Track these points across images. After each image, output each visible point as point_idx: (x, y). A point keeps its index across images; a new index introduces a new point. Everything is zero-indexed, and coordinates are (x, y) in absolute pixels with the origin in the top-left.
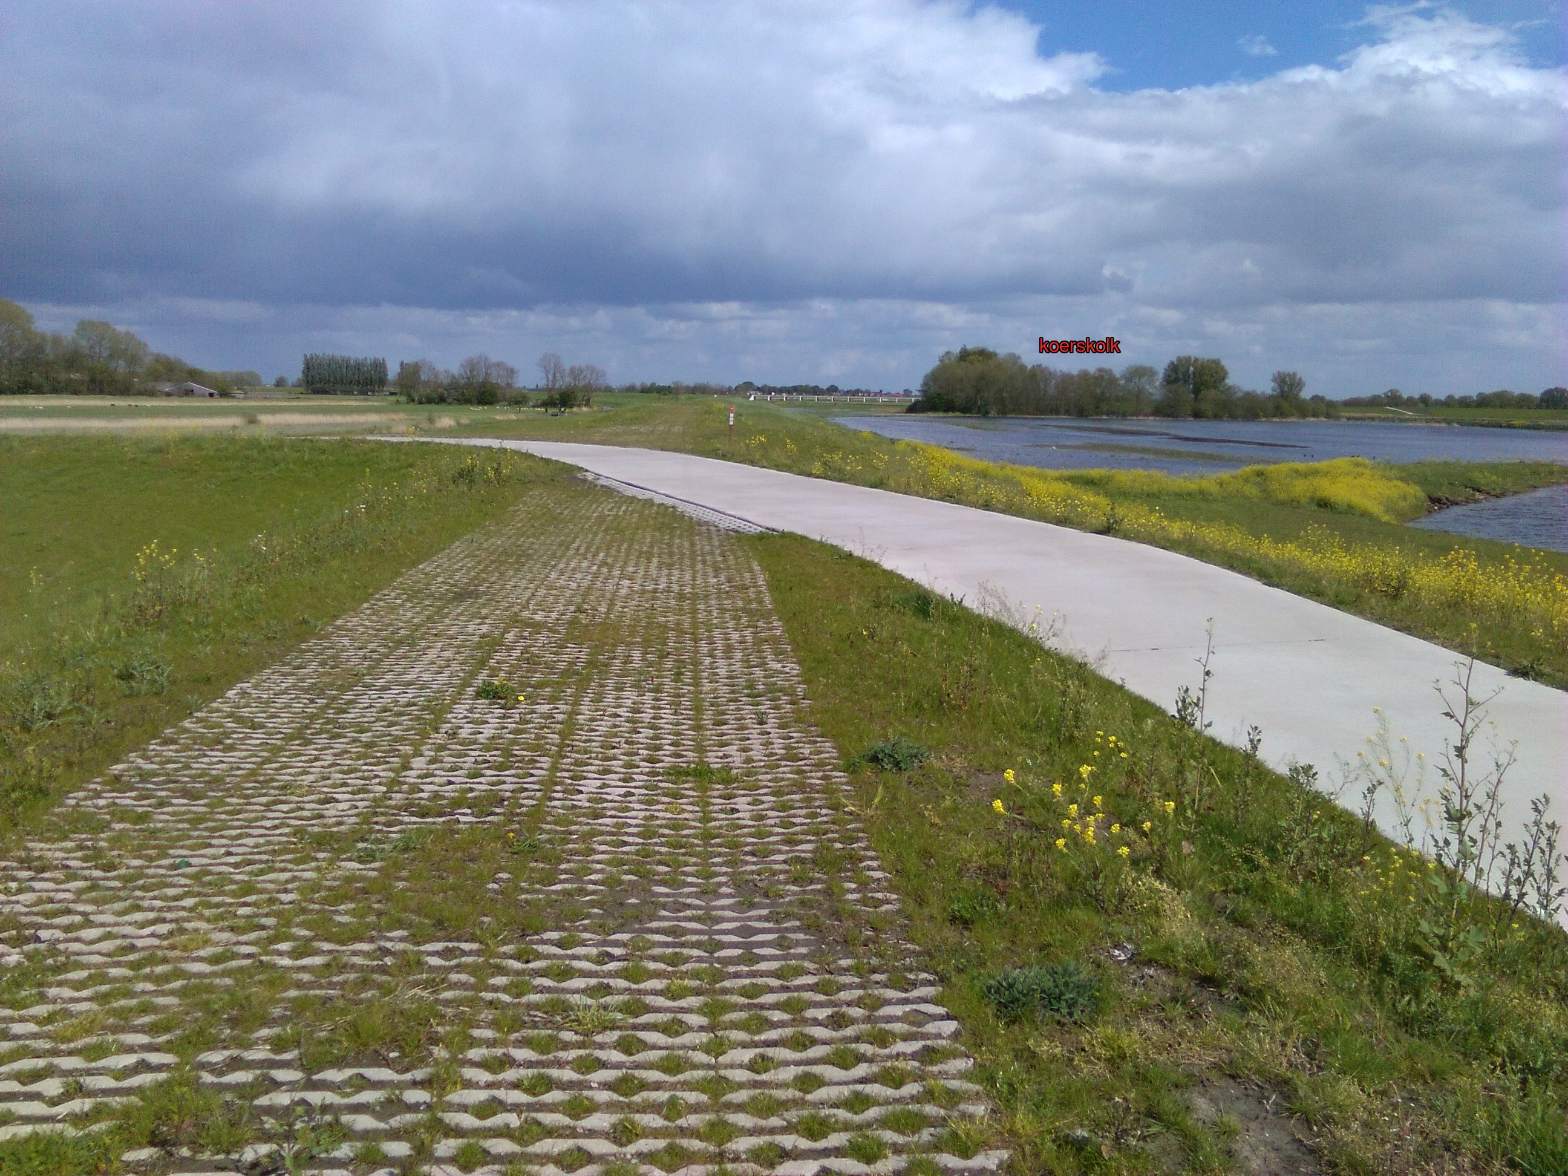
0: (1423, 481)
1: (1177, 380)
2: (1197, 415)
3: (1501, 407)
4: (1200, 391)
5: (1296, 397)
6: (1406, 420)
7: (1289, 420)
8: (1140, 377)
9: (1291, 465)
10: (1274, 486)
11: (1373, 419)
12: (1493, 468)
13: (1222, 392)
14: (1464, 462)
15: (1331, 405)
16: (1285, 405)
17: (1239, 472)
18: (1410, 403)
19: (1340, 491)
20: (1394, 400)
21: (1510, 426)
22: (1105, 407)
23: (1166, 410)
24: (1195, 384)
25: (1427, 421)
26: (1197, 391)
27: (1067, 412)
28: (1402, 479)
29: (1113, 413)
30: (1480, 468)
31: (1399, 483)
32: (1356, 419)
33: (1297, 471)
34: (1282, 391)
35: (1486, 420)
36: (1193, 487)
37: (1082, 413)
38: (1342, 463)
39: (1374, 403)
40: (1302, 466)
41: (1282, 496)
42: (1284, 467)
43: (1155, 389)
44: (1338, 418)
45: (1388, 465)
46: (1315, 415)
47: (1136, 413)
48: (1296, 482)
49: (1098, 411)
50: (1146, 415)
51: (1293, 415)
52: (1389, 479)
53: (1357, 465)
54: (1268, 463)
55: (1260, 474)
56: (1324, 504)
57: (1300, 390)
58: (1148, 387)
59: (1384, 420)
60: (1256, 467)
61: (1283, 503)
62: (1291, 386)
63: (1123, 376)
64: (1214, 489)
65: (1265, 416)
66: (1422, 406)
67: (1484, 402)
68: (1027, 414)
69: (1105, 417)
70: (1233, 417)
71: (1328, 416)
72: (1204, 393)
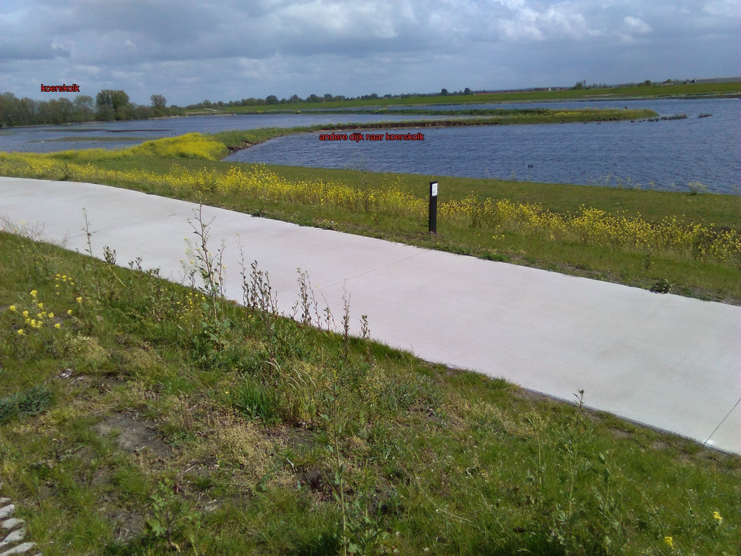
0: (224, 141)
1: (103, 102)
2: (118, 119)
3: (252, 105)
4: (117, 107)
5: (164, 106)
6: (214, 114)
7: (162, 118)
8: (84, 102)
9: (166, 139)
10: (158, 150)
11: (200, 114)
12: (252, 132)
13: (128, 107)
14: (240, 130)
15: (180, 109)
16: (160, 111)
17: (142, 145)
18: (215, 106)
19: (189, 148)
20: (208, 105)
21: (256, 113)
22: (68, 118)
23: (101, 118)
24: (114, 104)
25: (223, 113)
26: (115, 107)
27: (48, 122)
28: (215, 140)
29: (74, 121)
30: (247, 132)
31: (214, 142)
32: (192, 115)
33: (169, 142)
34: (156, 104)
35: (247, 111)
36: (120, 154)
37: (56, 122)
38: (188, 135)
39: (199, 107)
40: (171, 139)
41: (163, 154)
42: (162, 140)
43: (93, 107)
44: (184, 115)
45: (209, 135)
46: (174, 115)
47: (86, 120)
48: (169, 147)
49: (65, 121)
50: (92, 121)
51: (164, 115)
52: (210, 141)
53: (196, 136)
54: (155, 139)
55: (152, 145)
56: (183, 155)
57: (165, 103)
58: (89, 107)
59: (205, 114)
60: (149, 142)
61: (164, 157)
62: (160, 101)
63: (75, 102)
64: (131, 154)
65: (151, 117)
66: (220, 107)
67: (245, 103)
68: (25, 125)
69: (69, 124)
70: (136, 119)
71: (180, 115)
72: (119, 108)
